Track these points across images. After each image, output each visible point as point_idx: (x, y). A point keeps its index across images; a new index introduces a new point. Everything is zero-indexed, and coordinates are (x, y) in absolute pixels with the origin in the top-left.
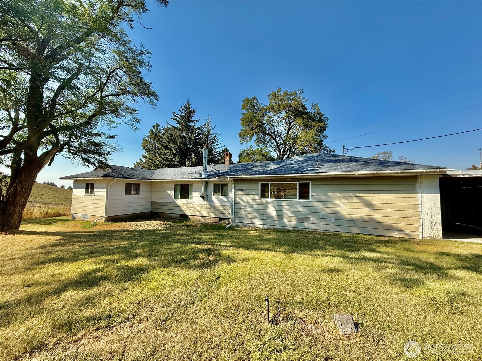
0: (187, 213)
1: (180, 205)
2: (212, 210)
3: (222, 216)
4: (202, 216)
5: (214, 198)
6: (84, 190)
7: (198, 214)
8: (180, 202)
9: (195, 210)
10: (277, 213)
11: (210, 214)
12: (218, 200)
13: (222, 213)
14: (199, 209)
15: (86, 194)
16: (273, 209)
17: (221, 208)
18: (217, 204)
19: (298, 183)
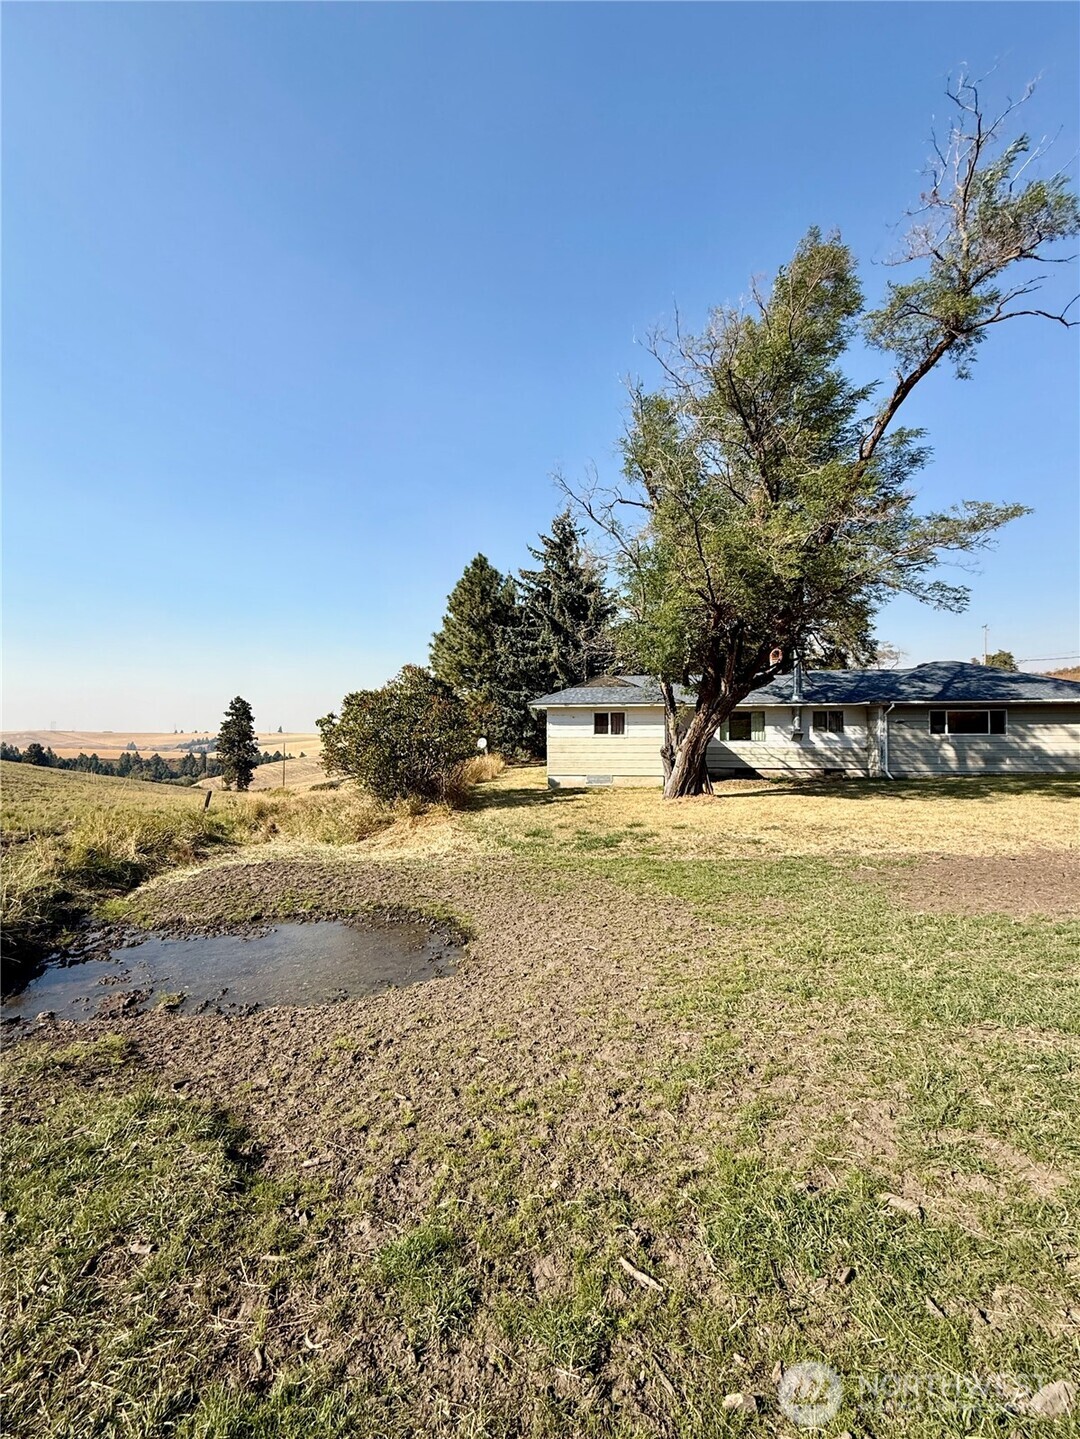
0: (753, 765)
1: (734, 751)
2: (810, 757)
3: (829, 766)
4: (789, 769)
5: (813, 736)
6: (592, 727)
7: (781, 765)
8: (735, 746)
9: (772, 759)
10: (957, 753)
11: (806, 763)
12: (823, 740)
13: (830, 760)
14: (782, 758)
15: (597, 735)
16: (950, 748)
17: (828, 753)
18: (819, 745)
19: (989, 711)
